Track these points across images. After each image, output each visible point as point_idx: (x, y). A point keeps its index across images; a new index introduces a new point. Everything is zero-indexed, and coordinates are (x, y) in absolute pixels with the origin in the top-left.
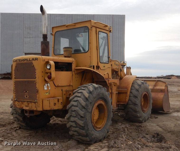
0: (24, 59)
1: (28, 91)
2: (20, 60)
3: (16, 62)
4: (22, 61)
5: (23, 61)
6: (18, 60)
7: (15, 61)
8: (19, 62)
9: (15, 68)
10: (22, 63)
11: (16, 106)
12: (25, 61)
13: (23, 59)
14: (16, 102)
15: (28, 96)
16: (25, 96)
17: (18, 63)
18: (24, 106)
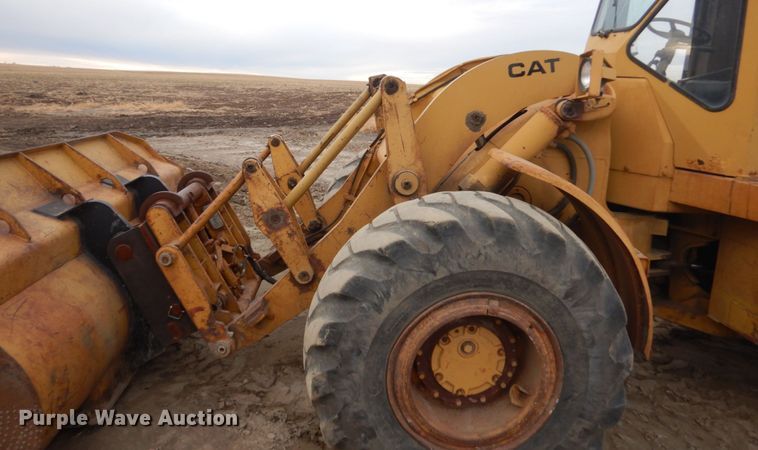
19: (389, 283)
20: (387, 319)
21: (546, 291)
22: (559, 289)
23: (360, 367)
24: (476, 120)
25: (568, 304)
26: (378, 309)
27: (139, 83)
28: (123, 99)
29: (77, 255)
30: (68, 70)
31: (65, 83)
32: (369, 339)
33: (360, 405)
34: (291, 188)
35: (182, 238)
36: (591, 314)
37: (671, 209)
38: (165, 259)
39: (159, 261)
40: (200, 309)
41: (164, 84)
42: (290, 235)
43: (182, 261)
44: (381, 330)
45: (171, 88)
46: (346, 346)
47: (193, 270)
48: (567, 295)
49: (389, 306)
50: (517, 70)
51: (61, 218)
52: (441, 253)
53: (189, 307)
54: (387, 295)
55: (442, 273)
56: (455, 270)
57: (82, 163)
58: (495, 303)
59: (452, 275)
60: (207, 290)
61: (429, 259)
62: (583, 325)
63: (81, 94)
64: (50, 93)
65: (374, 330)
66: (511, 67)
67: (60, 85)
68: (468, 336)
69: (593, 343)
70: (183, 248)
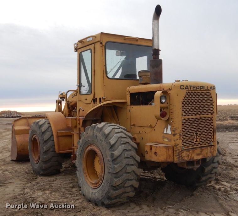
0: (201, 86)
1: (199, 133)
2: (193, 88)
3: (187, 89)
4: (197, 88)
5: (199, 88)
6: (191, 86)
7: (185, 88)
8: (192, 89)
9: (184, 100)
10: (197, 91)
11: (184, 158)
12: (202, 89)
13: (199, 86)
14: (183, 152)
15: (198, 140)
16: (195, 140)
17: (189, 91)
18: (195, 155)
66: (72, 95)
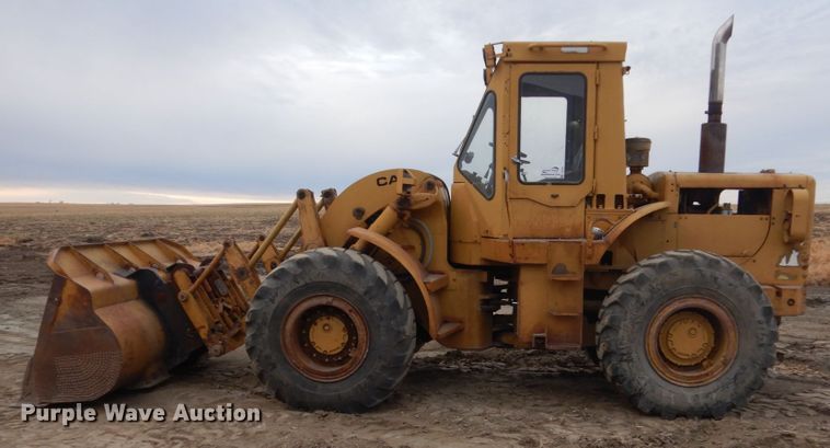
19: (277, 288)
20: (277, 307)
21: (354, 292)
22: (361, 290)
23: (266, 331)
24: (359, 213)
25: (367, 298)
26: (272, 301)
27: (217, 219)
28: (196, 239)
29: (137, 299)
30: (131, 207)
31: (128, 224)
32: (269, 317)
33: (268, 351)
34: (272, 268)
35: (193, 287)
36: (379, 304)
37: (483, 263)
38: (182, 297)
39: (179, 298)
40: (203, 327)
41: (250, 219)
42: (251, 283)
43: (192, 298)
44: (275, 311)
45: (256, 224)
46: (259, 321)
47: (200, 305)
48: (366, 293)
49: (277, 300)
50: (382, 182)
51: (128, 277)
52: (301, 273)
53: (197, 326)
54: (277, 294)
55: (302, 283)
56: (308, 281)
57: (139, 254)
58: (330, 299)
59: (307, 284)
60: (208, 319)
61: (295, 276)
62: (375, 309)
63: (146, 235)
64: (110, 236)
65: (271, 312)
66: (378, 180)
67: (121, 225)
68: (326, 321)
69: (382, 319)
70: (193, 293)
